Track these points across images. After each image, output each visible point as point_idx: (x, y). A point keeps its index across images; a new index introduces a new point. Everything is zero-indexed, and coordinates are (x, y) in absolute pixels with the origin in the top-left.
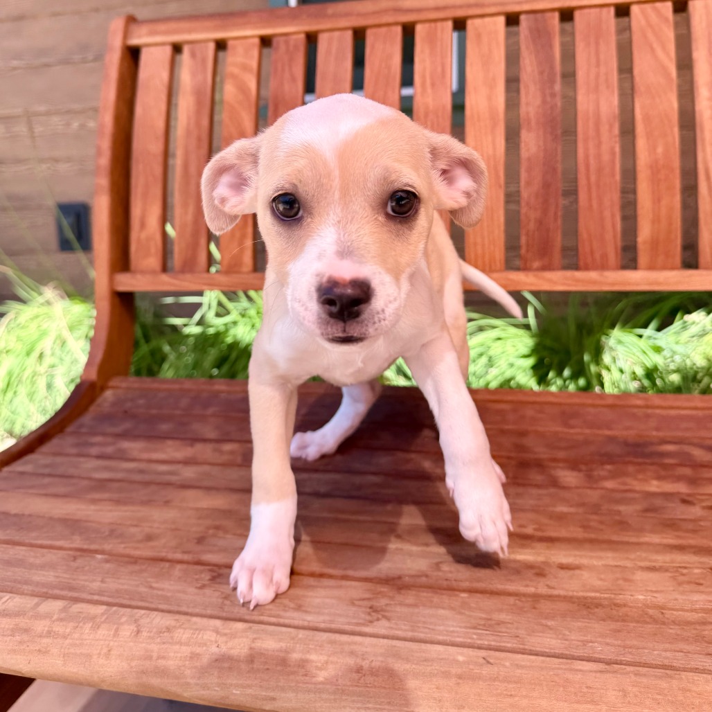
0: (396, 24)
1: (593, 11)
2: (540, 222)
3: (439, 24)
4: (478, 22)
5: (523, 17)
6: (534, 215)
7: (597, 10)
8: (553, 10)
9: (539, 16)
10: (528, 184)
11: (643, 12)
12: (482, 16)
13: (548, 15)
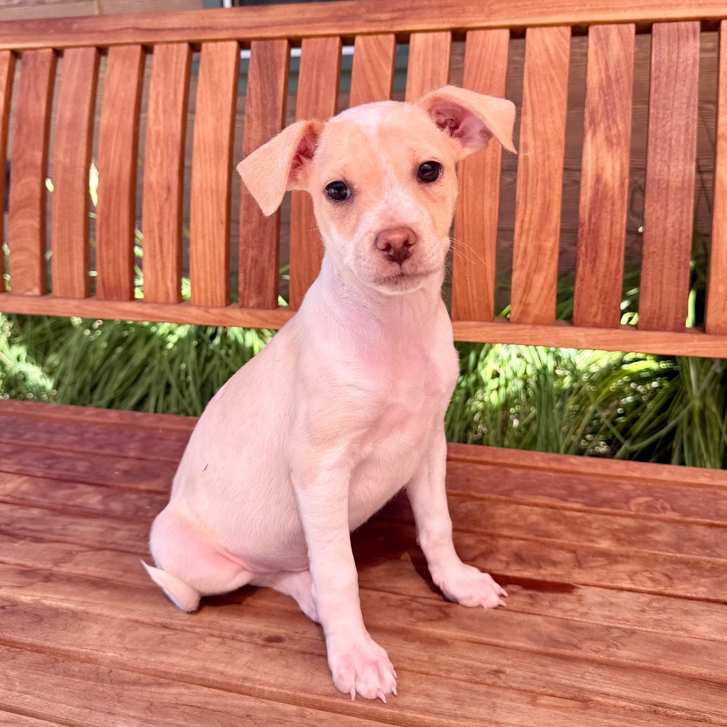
0: (136, 44)
1: (319, 40)
3: (176, 45)
4: (211, 45)
5: (255, 43)
6: (251, 253)
7: (324, 39)
8: (281, 38)
9: (268, 43)
11: (366, 44)
12: (216, 41)
13: (277, 42)
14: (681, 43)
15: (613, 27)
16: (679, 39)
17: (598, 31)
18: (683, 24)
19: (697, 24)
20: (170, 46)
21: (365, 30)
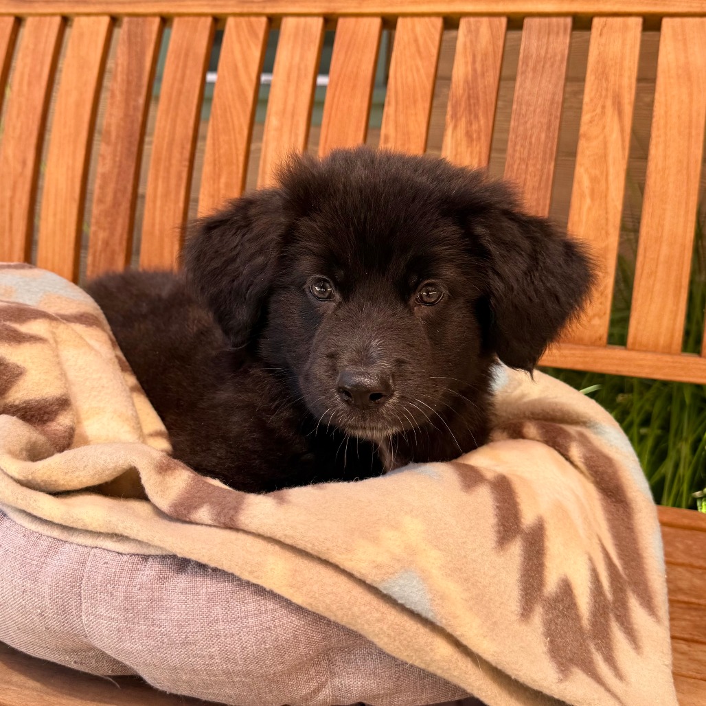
0: (9, 15)
1: (191, 19)
2: (107, 243)
3: (48, 19)
4: (84, 20)
5: (126, 20)
6: (102, 235)
7: (196, 19)
8: (154, 15)
9: (140, 20)
10: (101, 201)
11: (237, 26)
12: (88, 15)
13: (150, 19)
14: (551, 39)
15: (485, 20)
16: (549, 34)
17: (469, 23)
18: (554, 20)
19: (569, 20)
20: (43, 18)
21: (237, 10)
